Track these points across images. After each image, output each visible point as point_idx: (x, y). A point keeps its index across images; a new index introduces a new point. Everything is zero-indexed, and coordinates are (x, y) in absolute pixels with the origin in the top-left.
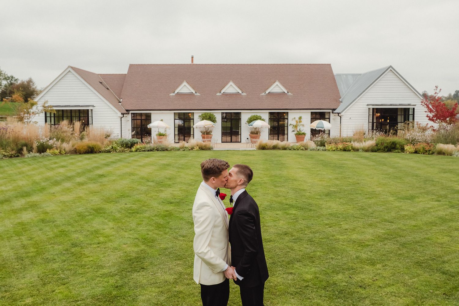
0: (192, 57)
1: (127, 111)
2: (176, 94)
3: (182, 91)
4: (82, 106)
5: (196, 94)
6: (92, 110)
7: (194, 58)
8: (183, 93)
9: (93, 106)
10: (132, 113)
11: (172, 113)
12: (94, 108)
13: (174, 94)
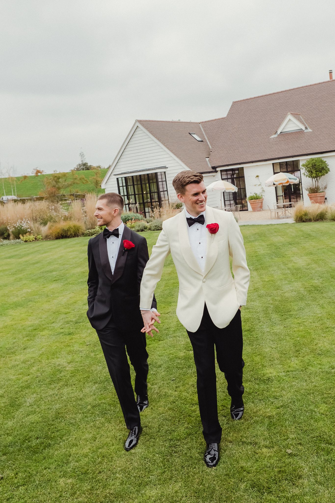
0: (331, 73)
1: (214, 168)
2: (278, 135)
3: (286, 130)
4: (143, 171)
5: (306, 131)
6: (165, 172)
7: (333, 74)
8: (290, 132)
9: (165, 168)
10: (221, 171)
11: (269, 164)
12: (167, 169)
13: (276, 136)
